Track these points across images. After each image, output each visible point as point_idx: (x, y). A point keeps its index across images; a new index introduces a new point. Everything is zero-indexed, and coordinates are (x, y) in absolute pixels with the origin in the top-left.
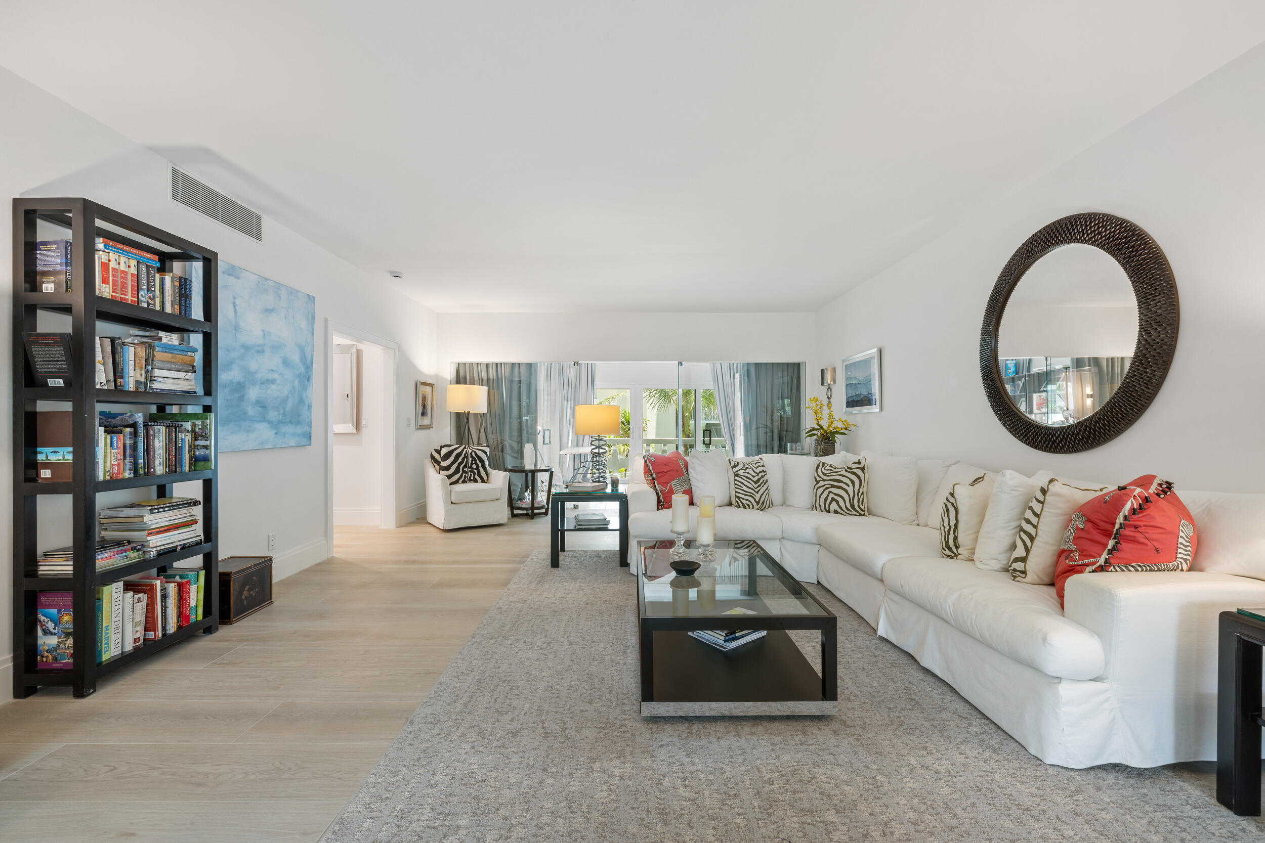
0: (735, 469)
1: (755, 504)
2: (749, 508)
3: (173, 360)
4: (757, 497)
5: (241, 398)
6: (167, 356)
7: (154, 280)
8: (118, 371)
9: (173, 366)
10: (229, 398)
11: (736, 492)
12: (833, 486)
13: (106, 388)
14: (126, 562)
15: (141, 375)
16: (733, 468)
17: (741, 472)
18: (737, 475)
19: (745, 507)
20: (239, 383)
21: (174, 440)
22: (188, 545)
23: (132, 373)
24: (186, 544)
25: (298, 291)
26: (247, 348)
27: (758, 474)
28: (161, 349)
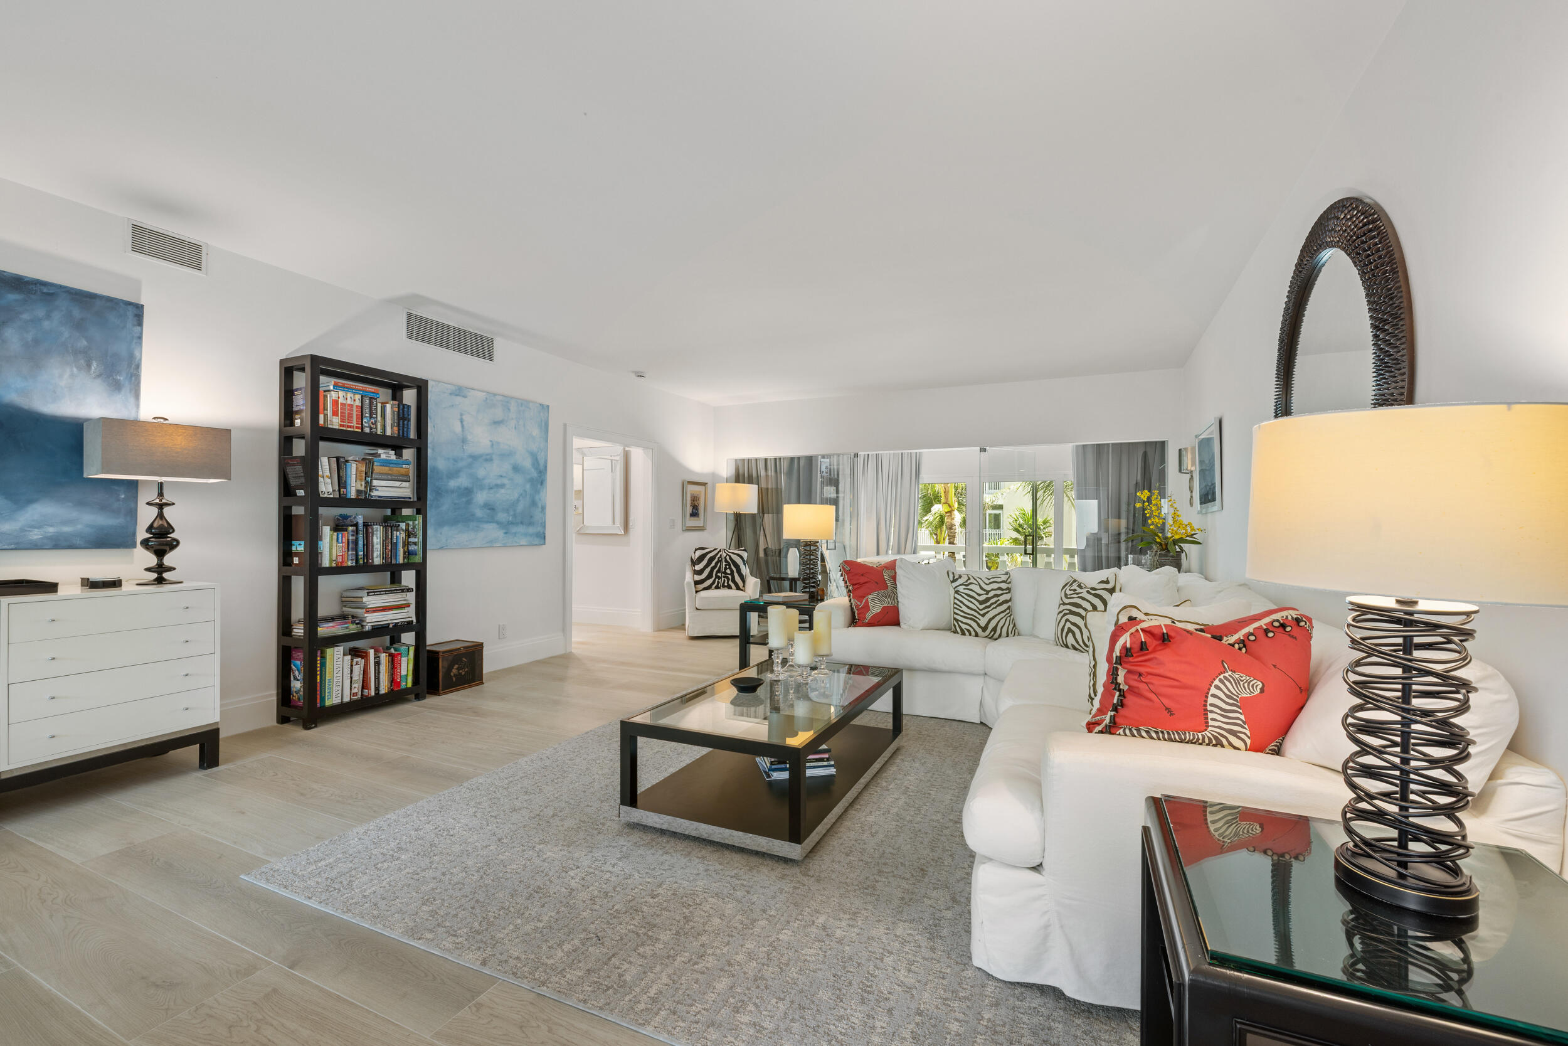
0: (955, 584)
1: (979, 630)
2: (970, 635)
3: (390, 472)
4: (983, 622)
5: (469, 502)
6: (385, 469)
7: (376, 409)
8: (342, 483)
9: (390, 477)
10: (457, 502)
11: (955, 613)
12: (1071, 612)
13: (332, 496)
14: (346, 632)
15: (361, 485)
16: (952, 582)
17: (961, 589)
18: (957, 592)
19: (963, 634)
20: (466, 489)
21: (390, 537)
22: (400, 624)
23: (353, 484)
24: (398, 623)
25: (528, 402)
26: (474, 458)
27: (988, 592)
28: (379, 464)
